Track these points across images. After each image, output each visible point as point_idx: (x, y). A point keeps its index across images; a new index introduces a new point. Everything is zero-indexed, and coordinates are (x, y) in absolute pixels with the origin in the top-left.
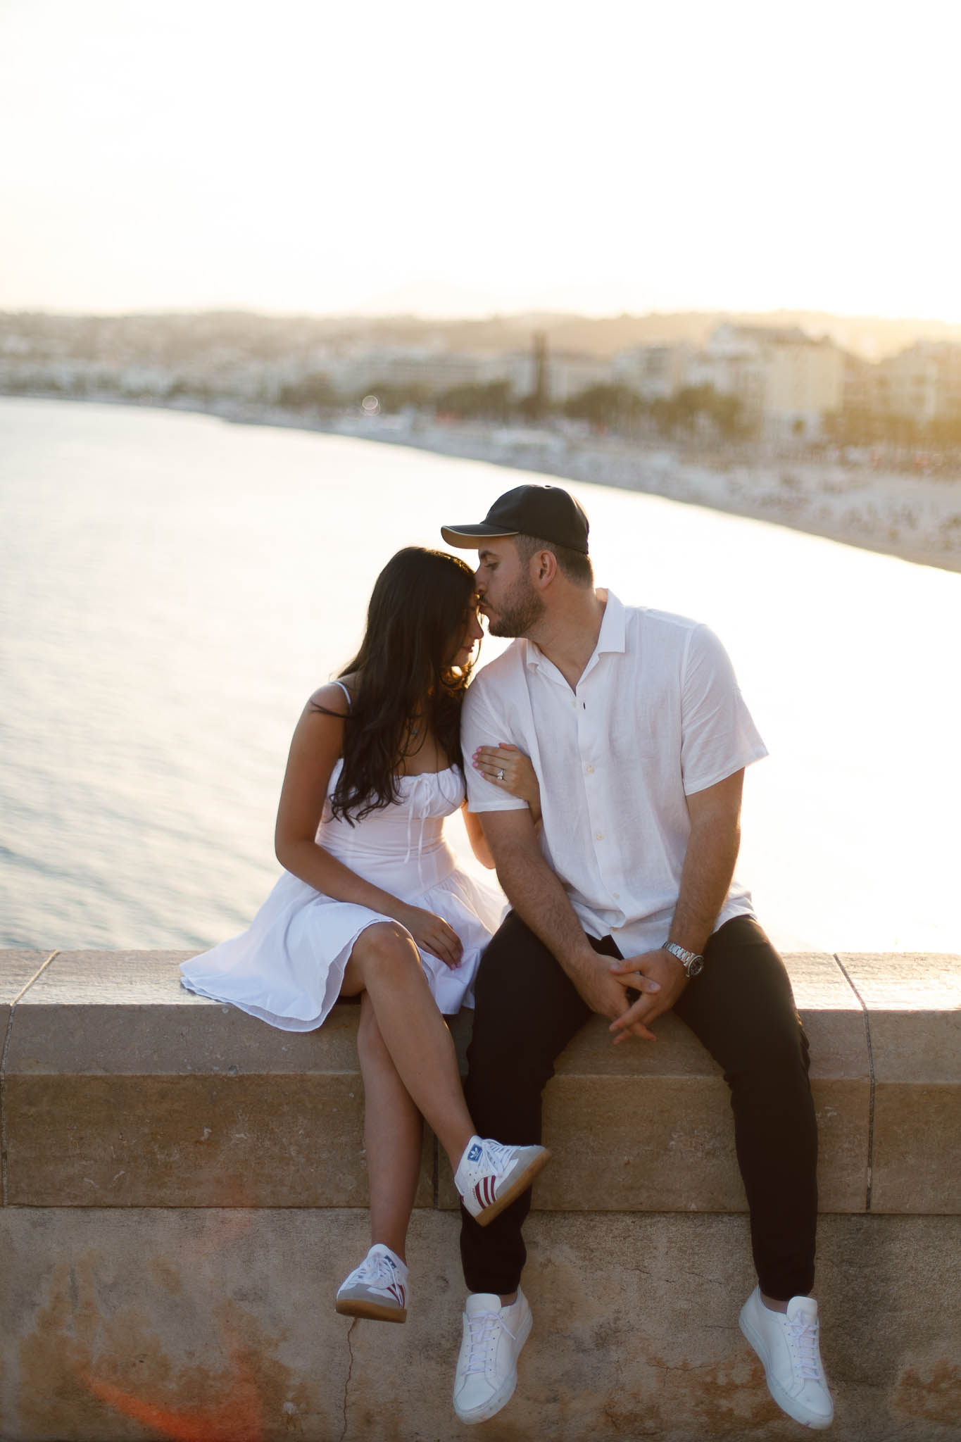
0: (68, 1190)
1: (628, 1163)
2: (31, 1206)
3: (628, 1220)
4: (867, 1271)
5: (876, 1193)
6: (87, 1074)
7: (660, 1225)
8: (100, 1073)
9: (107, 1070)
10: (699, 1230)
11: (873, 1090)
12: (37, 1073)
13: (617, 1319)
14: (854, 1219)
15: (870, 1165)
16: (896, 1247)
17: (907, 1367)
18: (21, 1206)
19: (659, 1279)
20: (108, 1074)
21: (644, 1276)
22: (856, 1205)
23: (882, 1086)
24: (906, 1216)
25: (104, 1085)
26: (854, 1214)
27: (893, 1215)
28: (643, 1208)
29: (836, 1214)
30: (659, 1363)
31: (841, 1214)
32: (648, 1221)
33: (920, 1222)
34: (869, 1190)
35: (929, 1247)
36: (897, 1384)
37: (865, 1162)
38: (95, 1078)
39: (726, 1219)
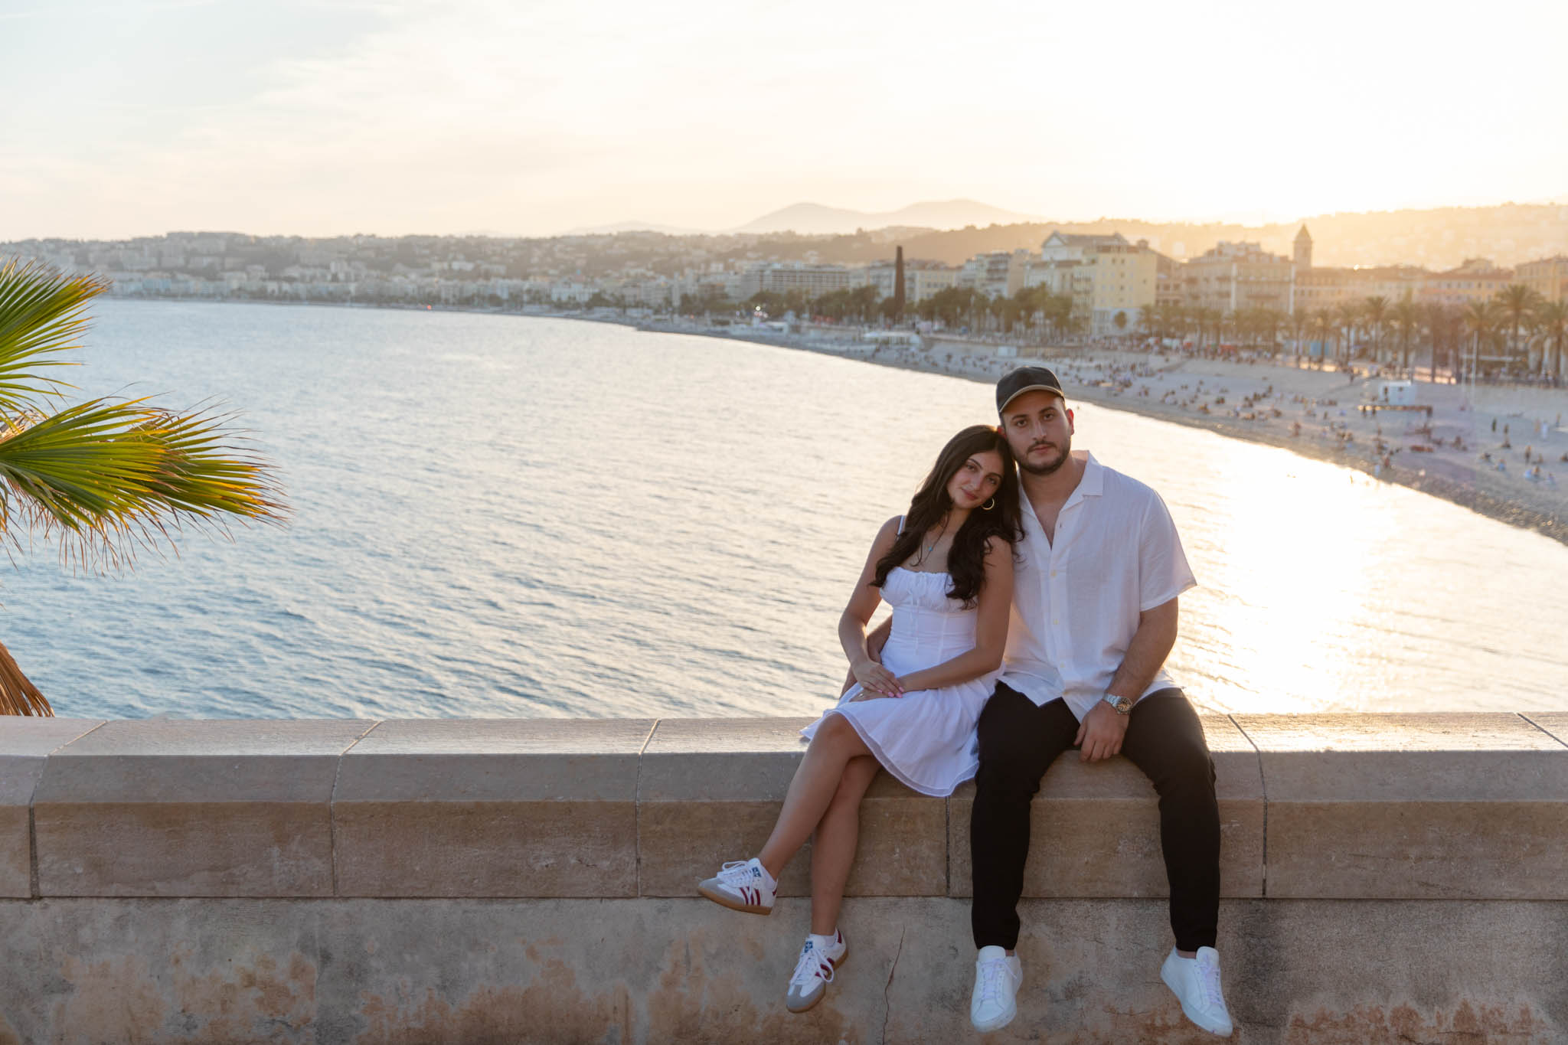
1: (1087, 863)
2: (657, 897)
3: (1088, 904)
4: (1264, 941)
5: (1270, 883)
6: (699, 801)
7: (1111, 908)
8: (707, 801)
9: (710, 798)
10: (1140, 911)
11: (1266, 807)
12: (662, 801)
13: (1081, 977)
14: (1254, 902)
15: (1265, 863)
16: (1285, 924)
17: (1296, 1012)
18: (651, 897)
19: (1112, 947)
20: (713, 801)
21: (1100, 945)
22: (1256, 892)
23: (1273, 805)
24: (1291, 900)
25: (710, 808)
26: (1254, 899)
27: (1283, 899)
28: (1099, 895)
29: (1240, 899)
30: (1112, 1011)
31: (1244, 899)
32: (1102, 905)
33: (1303, 904)
34: (1265, 881)
35: (1309, 923)
36: (1288, 1026)
37: (1261, 861)
38: (703, 804)
39: (1159, 903)
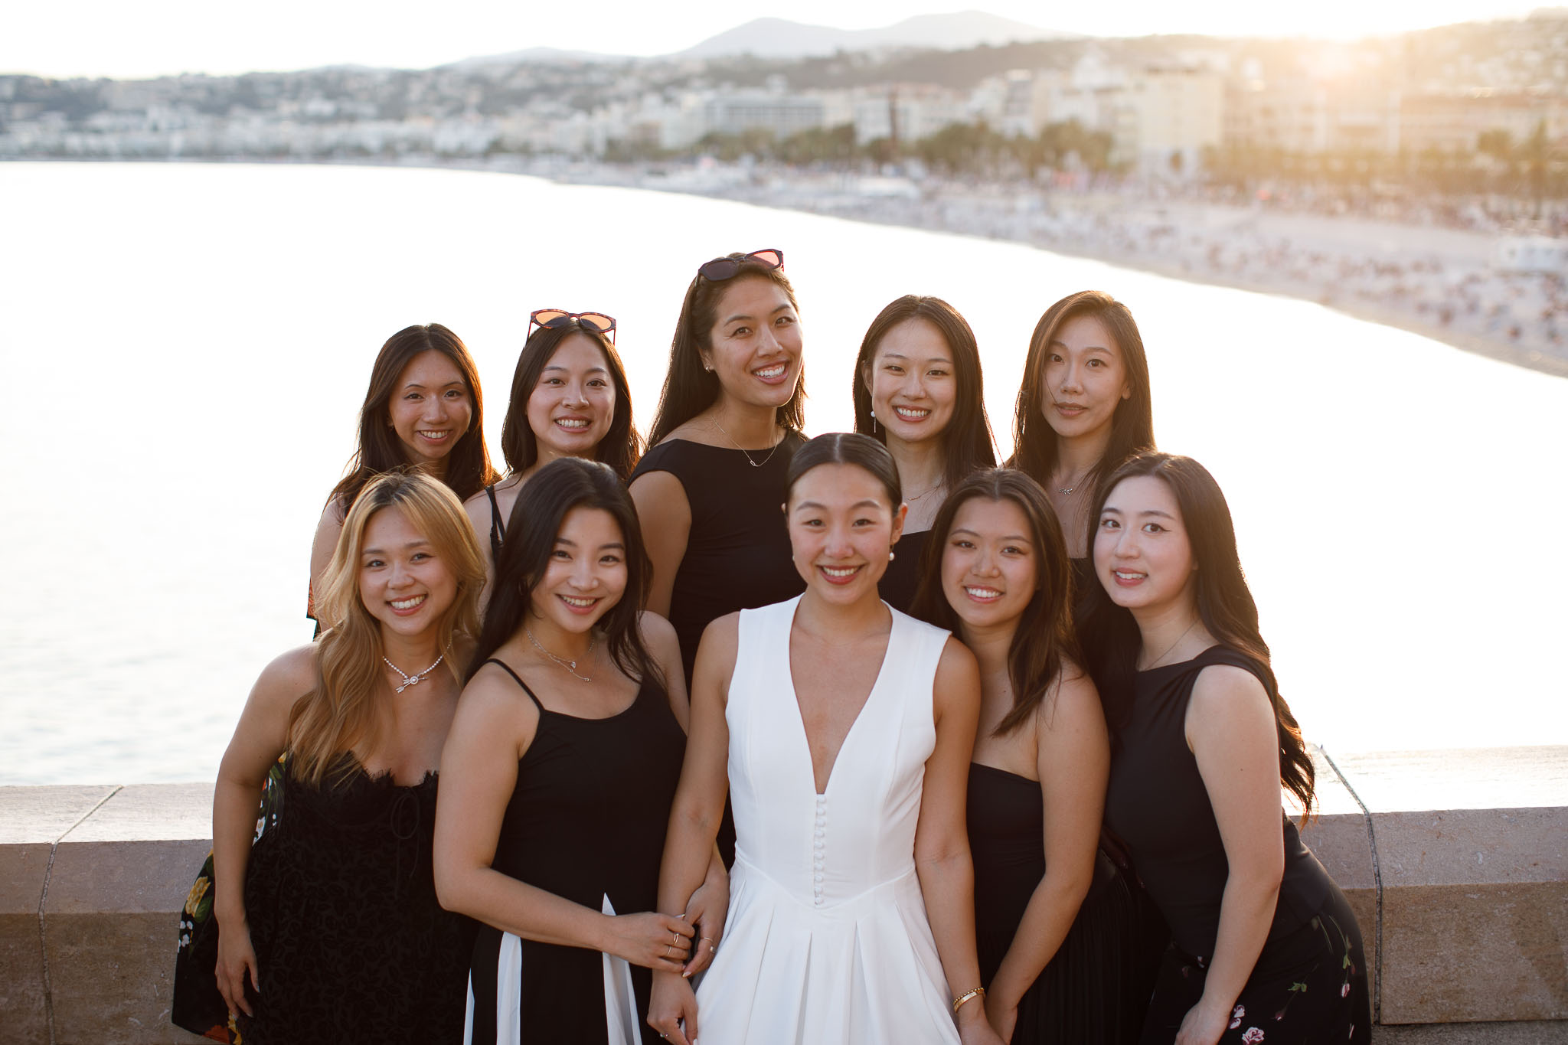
0: (115, 1030)
6: (126, 911)
8: (138, 910)
9: (144, 909)
12: (75, 912)
25: (143, 923)
38: (132, 916)
